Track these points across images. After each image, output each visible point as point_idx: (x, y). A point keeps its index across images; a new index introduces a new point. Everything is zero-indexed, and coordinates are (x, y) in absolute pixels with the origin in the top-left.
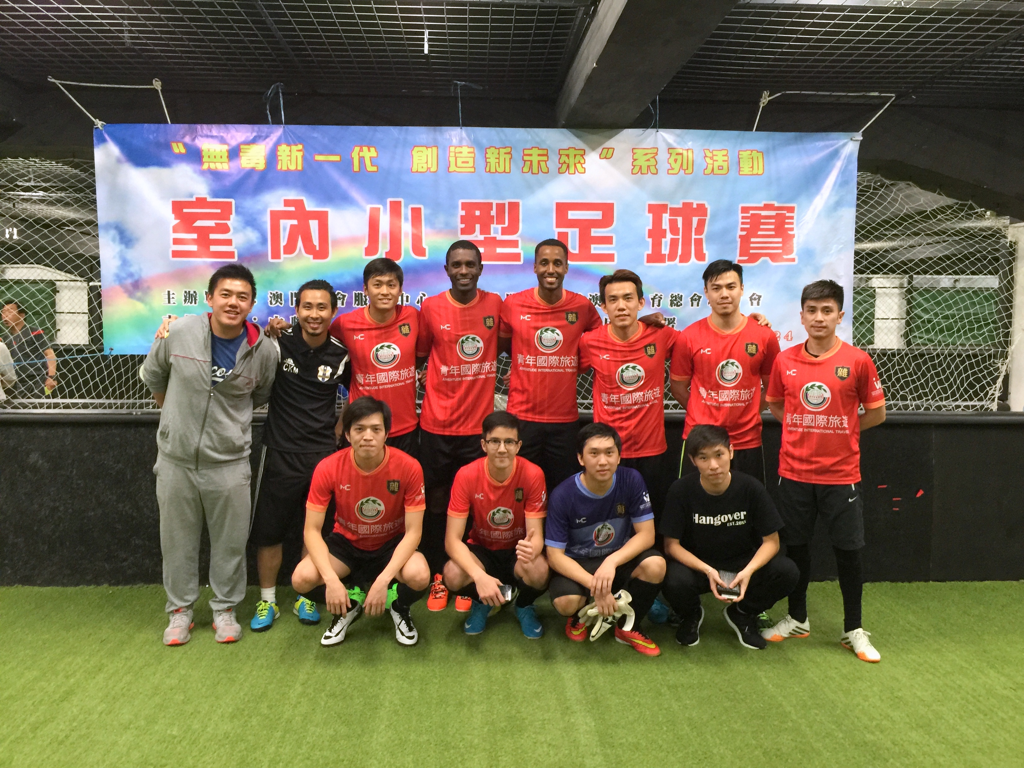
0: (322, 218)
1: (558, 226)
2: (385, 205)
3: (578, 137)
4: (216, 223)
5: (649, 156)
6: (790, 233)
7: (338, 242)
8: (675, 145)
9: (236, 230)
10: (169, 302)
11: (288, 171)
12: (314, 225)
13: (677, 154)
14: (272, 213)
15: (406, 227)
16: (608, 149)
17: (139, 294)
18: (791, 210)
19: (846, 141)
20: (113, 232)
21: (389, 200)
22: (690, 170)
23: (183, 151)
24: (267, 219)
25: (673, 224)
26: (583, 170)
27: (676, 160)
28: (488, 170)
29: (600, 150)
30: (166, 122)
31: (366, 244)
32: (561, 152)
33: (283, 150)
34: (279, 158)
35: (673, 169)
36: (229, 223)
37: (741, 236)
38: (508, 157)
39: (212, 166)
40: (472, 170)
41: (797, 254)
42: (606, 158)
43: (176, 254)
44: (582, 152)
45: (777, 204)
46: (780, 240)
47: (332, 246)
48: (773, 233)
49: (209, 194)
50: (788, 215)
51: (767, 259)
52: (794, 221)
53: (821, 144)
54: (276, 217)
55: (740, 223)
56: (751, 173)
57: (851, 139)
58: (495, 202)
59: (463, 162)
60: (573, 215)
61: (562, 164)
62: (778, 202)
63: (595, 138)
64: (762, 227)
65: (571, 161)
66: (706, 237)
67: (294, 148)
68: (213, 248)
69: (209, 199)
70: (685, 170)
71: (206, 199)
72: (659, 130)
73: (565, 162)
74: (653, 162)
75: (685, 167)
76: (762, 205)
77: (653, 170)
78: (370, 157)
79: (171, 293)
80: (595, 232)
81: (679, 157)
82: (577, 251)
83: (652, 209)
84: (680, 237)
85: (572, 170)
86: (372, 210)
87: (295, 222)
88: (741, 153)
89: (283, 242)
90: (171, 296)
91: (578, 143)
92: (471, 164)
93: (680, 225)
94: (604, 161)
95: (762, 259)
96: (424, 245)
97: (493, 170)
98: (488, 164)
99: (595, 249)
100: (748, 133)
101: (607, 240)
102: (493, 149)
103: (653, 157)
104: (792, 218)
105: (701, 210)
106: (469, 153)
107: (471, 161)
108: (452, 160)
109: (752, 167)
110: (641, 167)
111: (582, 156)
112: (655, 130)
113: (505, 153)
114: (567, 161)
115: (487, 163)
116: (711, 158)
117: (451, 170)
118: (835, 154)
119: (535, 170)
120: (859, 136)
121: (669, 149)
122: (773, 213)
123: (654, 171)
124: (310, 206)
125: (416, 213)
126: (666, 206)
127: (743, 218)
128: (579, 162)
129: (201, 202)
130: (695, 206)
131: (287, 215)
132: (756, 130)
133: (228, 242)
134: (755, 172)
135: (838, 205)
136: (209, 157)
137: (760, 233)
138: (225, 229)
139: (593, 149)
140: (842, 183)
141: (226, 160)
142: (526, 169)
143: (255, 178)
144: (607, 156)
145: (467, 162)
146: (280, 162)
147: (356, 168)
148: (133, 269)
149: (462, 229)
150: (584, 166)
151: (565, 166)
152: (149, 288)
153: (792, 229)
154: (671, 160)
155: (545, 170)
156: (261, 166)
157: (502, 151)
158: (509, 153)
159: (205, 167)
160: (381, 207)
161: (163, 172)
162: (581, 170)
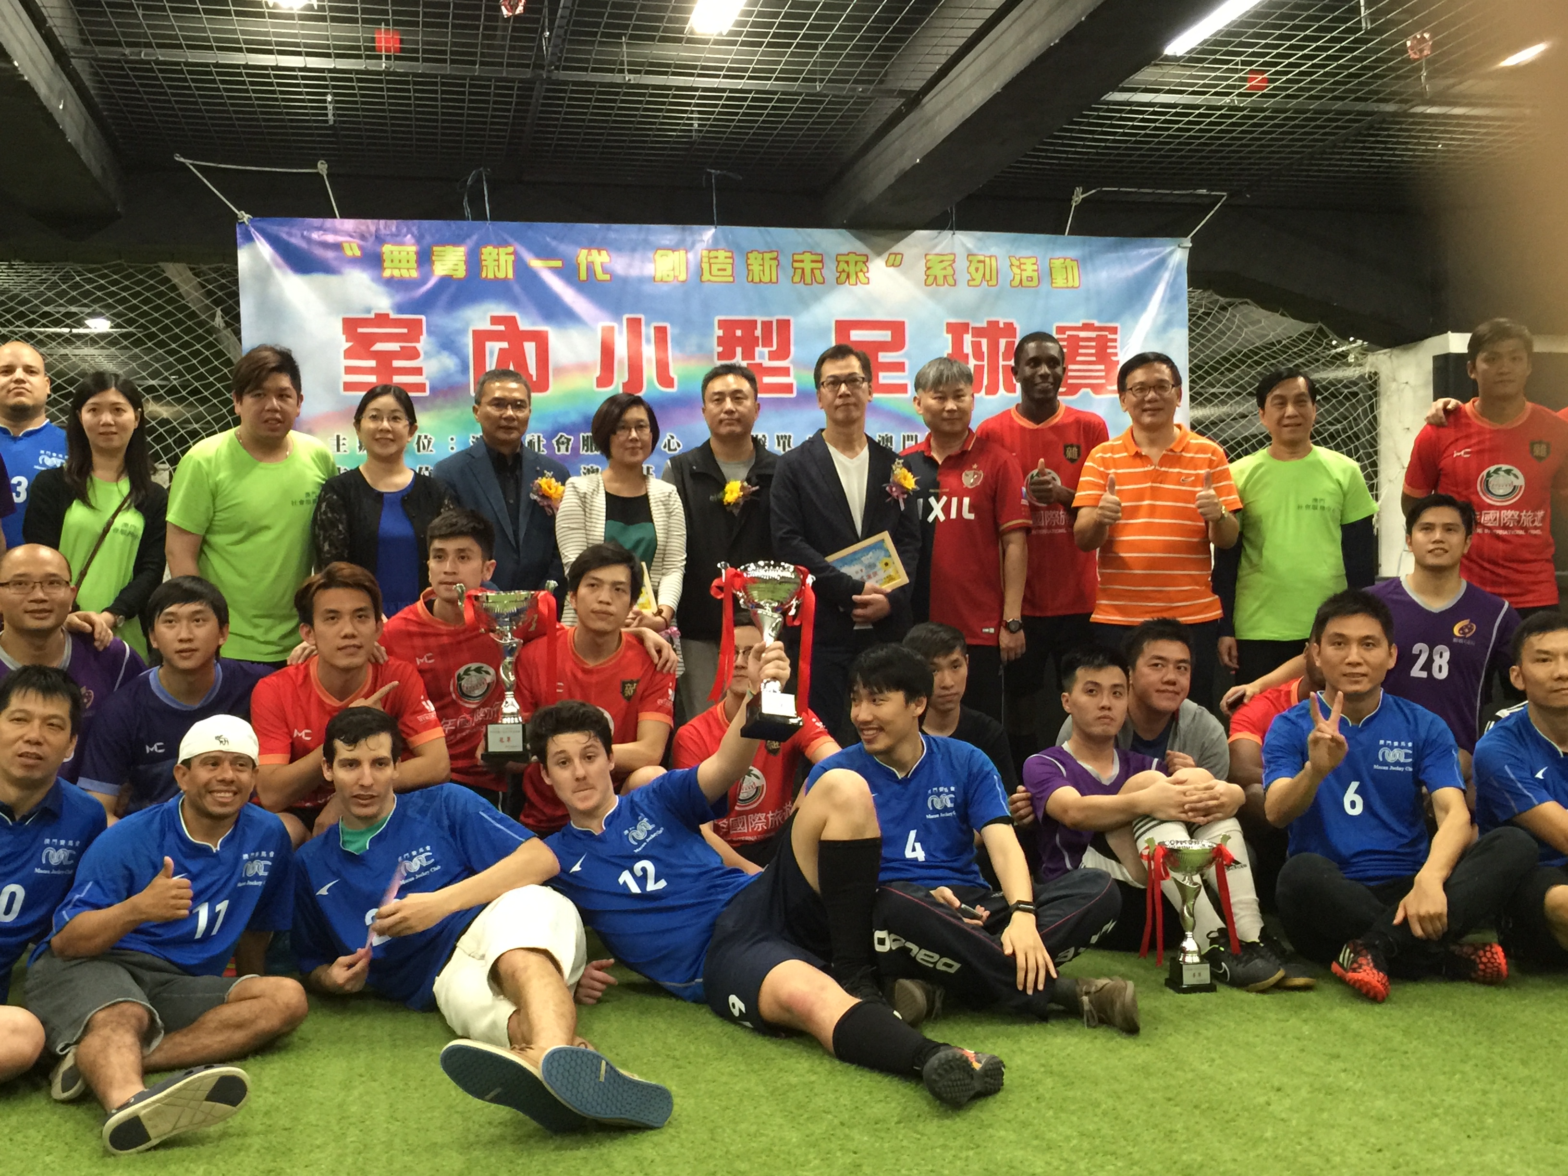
0: (541, 340)
2: (621, 323)
3: (860, 239)
4: (401, 347)
5: (945, 264)
6: (1114, 359)
7: (561, 371)
8: (975, 251)
9: (428, 356)
11: (496, 279)
12: (530, 348)
13: (979, 262)
14: (474, 332)
15: (649, 352)
16: (896, 254)
18: (1114, 330)
19: (1172, 248)
21: (625, 317)
22: (994, 282)
23: (358, 253)
24: (469, 341)
25: (977, 346)
26: (866, 281)
27: (977, 270)
28: (750, 279)
29: (886, 255)
30: (335, 217)
31: (598, 373)
32: (840, 258)
33: (489, 253)
34: (484, 263)
35: (974, 280)
36: (419, 346)
38: (775, 263)
39: (396, 273)
40: (731, 279)
42: (893, 265)
43: (349, 386)
44: (864, 259)
45: (1097, 324)
46: (1102, 367)
47: (554, 375)
48: (1094, 359)
49: (392, 308)
50: (1110, 336)
51: (1089, 390)
52: (1118, 344)
53: (1145, 251)
54: (481, 338)
56: (1065, 285)
57: (1179, 246)
58: (760, 319)
59: (719, 270)
60: (857, 335)
61: (841, 273)
62: (1100, 321)
63: (881, 241)
64: (1081, 351)
65: (852, 269)
67: (502, 250)
69: (393, 316)
70: (988, 281)
71: (388, 315)
72: (957, 232)
73: (844, 271)
74: (950, 269)
75: (988, 277)
76: (1080, 324)
77: (951, 281)
78: (602, 264)
79: (341, 436)
80: (884, 357)
81: (981, 266)
83: (951, 328)
84: (985, 363)
85: (853, 280)
86: (604, 329)
87: (505, 345)
88: (1052, 261)
90: (341, 442)
91: (859, 246)
92: (729, 272)
93: (985, 348)
94: (892, 269)
95: (1083, 390)
96: (673, 374)
97: (757, 279)
98: (751, 273)
99: (884, 378)
100: (1060, 238)
101: (898, 367)
102: (755, 254)
103: (951, 265)
104: (1115, 340)
105: (1010, 330)
106: (726, 258)
107: (729, 268)
108: (706, 266)
109: (1067, 278)
110: (936, 278)
111: (864, 263)
112: (951, 232)
113: (771, 259)
114: (847, 269)
115: (749, 270)
116: (1019, 267)
117: (705, 278)
118: (1162, 263)
119: (808, 279)
120: (1187, 242)
121: (968, 256)
122: (1093, 334)
124: (524, 325)
125: (661, 332)
126: (967, 325)
128: (861, 271)
129: (381, 319)
130: (1001, 325)
131: (495, 336)
132: (1069, 234)
133: (418, 371)
134: (1070, 284)
135: (1168, 324)
136: (392, 262)
137: (1079, 358)
138: (414, 354)
139: (879, 254)
140: (1172, 299)
141: (415, 265)
142: (797, 278)
143: (452, 289)
144: (896, 263)
145: (724, 270)
146: (484, 269)
147: (583, 275)
149: (719, 352)
150: (867, 275)
151: (844, 276)
153: (1116, 354)
154: (972, 269)
155: (820, 279)
156: (461, 273)
157: (767, 256)
158: (776, 259)
159: (387, 273)
160: (615, 325)
161: (332, 280)
162: (865, 280)
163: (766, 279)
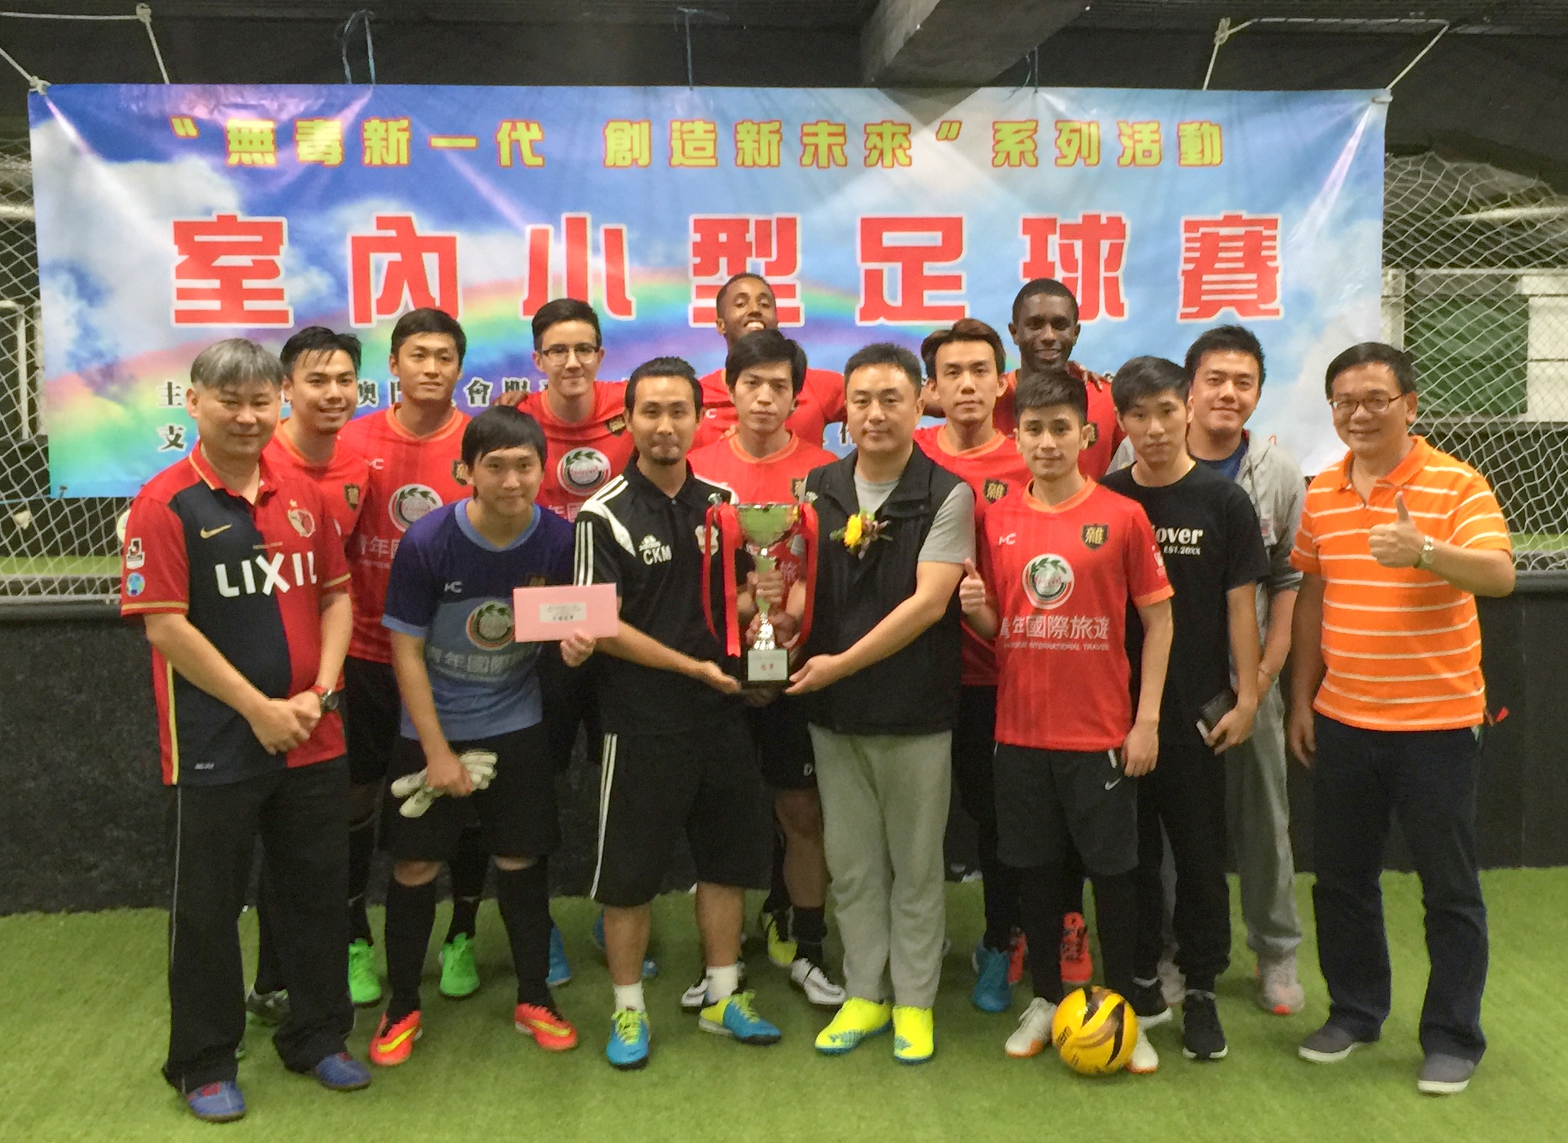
0: (446, 250)
1: (865, 259)
2: (556, 224)
3: (898, 101)
4: (254, 261)
5: (1023, 135)
6: (1270, 264)
7: (474, 292)
8: (1069, 116)
9: (291, 273)
10: (170, 402)
11: (384, 166)
12: (431, 261)
13: (1073, 131)
14: (355, 240)
15: (597, 264)
16: (952, 122)
17: (114, 388)
18: (1273, 224)
19: (1362, 104)
20: (64, 279)
21: (564, 216)
22: (1094, 159)
23: (193, 132)
24: (347, 251)
25: (1067, 252)
26: (907, 161)
27: (1069, 142)
28: (739, 162)
29: (937, 124)
30: (162, 81)
31: (525, 295)
32: (869, 129)
33: (374, 129)
34: (367, 143)
35: (1064, 157)
36: (279, 260)
37: (1185, 273)
38: (776, 138)
39: (246, 159)
40: (713, 162)
41: (1282, 302)
42: (946, 138)
43: (183, 316)
44: (905, 129)
45: (1246, 215)
46: (1253, 276)
47: (465, 298)
48: (1241, 265)
49: (242, 209)
50: (1266, 233)
51: (1232, 310)
52: (1278, 243)
53: (1321, 110)
54: (363, 247)
55: (1183, 250)
56: (1199, 162)
57: (1373, 101)
58: (753, 218)
59: (696, 149)
60: (890, 239)
61: (871, 150)
62: (1250, 212)
63: (927, 103)
64: (1221, 255)
65: (887, 145)
66: (1124, 274)
67: (393, 125)
68: (249, 305)
69: (242, 218)
70: (1085, 159)
71: (234, 218)
72: (1041, 89)
73: (875, 147)
74: (1029, 145)
75: (1085, 152)
76: (1220, 217)
77: (1030, 158)
78: (531, 142)
79: (174, 386)
80: (931, 269)
81: (1075, 137)
82: (898, 303)
83: (1029, 226)
84: (1079, 274)
85: (888, 159)
86: (535, 234)
87: (396, 257)
88: (1182, 127)
89: (376, 292)
90: (174, 391)
91: (897, 112)
92: (710, 152)
93: (1078, 253)
94: (944, 145)
95: (1224, 310)
96: (629, 295)
97: (749, 162)
98: (741, 152)
99: (931, 298)
100: (1194, 94)
101: (953, 282)
102: (748, 125)
103: (1030, 137)
104: (1273, 238)
105: (1116, 227)
106: (706, 132)
107: (710, 146)
108: (676, 144)
109: (1202, 151)
110: (1008, 155)
111: (905, 135)
112: (1032, 89)
113: (771, 132)
114: (879, 144)
115: (738, 149)
116: (1131, 137)
117: (675, 161)
118: (1346, 126)
119: (823, 160)
120: (1386, 96)
121: (1056, 122)
122: (1240, 231)
123: (1031, 160)
124: (424, 228)
125: (614, 238)
126: (1054, 221)
127: (1188, 240)
128: (901, 146)
129: (226, 223)
130: (1104, 221)
131: (383, 245)
132: (1208, 88)
133: (277, 294)
134: (1207, 160)
135: (1351, 216)
136: (240, 142)
137: (1218, 266)
138: (271, 271)
139: (926, 122)
140: (1358, 177)
141: (272, 148)
142: (807, 159)
143: (324, 179)
144: (949, 135)
145: (703, 149)
146: (368, 152)
147: (505, 158)
148: (102, 345)
149: (695, 265)
150: (908, 152)
151: (875, 154)
152: (133, 378)
153: (1273, 258)
154: (1062, 142)
155: (840, 160)
156: (335, 158)
157: (765, 128)
158: (778, 131)
159: (233, 160)
160: (551, 228)
161: (158, 170)
162: (904, 160)
163: (763, 161)
